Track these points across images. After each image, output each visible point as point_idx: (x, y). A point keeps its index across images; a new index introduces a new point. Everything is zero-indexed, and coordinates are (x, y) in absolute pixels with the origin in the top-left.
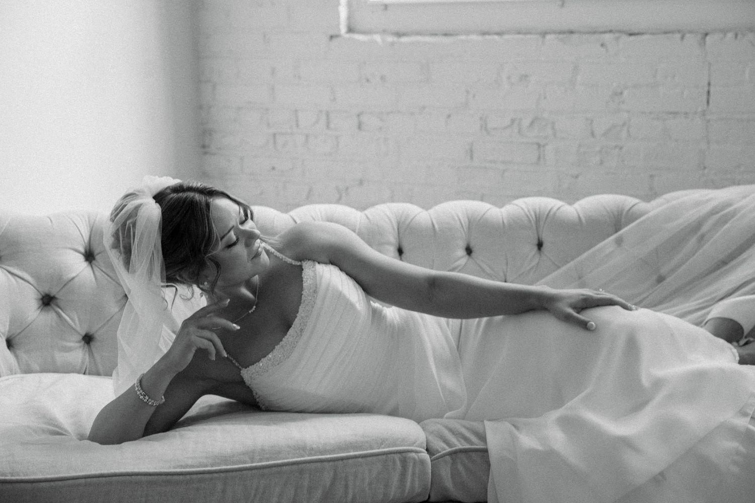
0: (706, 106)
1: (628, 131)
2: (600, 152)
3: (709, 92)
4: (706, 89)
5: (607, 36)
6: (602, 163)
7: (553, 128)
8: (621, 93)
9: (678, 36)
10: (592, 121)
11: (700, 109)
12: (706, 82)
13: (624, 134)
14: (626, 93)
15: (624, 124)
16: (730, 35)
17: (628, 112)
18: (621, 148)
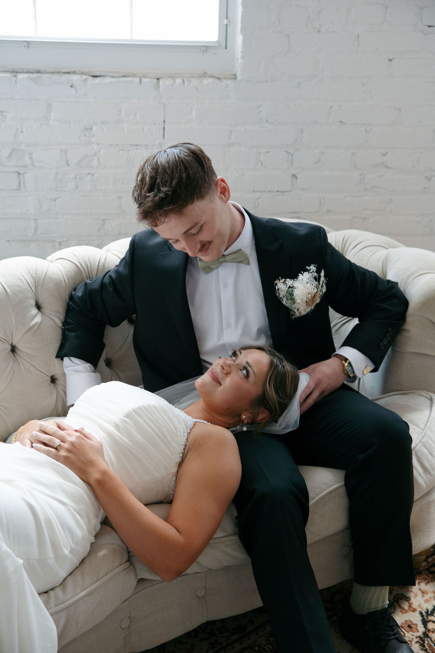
0: (162, 139)
1: (98, 161)
2: (76, 178)
3: (164, 128)
4: (162, 126)
5: (75, 78)
6: (77, 187)
7: (31, 158)
8: (91, 128)
9: (137, 80)
10: (66, 152)
11: (157, 142)
12: (162, 120)
13: (95, 162)
14: (94, 128)
15: (95, 154)
16: (179, 81)
17: (98, 144)
18: (93, 175)
